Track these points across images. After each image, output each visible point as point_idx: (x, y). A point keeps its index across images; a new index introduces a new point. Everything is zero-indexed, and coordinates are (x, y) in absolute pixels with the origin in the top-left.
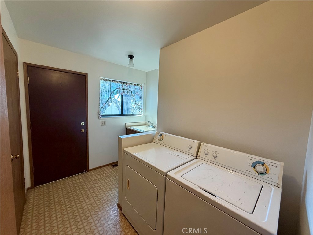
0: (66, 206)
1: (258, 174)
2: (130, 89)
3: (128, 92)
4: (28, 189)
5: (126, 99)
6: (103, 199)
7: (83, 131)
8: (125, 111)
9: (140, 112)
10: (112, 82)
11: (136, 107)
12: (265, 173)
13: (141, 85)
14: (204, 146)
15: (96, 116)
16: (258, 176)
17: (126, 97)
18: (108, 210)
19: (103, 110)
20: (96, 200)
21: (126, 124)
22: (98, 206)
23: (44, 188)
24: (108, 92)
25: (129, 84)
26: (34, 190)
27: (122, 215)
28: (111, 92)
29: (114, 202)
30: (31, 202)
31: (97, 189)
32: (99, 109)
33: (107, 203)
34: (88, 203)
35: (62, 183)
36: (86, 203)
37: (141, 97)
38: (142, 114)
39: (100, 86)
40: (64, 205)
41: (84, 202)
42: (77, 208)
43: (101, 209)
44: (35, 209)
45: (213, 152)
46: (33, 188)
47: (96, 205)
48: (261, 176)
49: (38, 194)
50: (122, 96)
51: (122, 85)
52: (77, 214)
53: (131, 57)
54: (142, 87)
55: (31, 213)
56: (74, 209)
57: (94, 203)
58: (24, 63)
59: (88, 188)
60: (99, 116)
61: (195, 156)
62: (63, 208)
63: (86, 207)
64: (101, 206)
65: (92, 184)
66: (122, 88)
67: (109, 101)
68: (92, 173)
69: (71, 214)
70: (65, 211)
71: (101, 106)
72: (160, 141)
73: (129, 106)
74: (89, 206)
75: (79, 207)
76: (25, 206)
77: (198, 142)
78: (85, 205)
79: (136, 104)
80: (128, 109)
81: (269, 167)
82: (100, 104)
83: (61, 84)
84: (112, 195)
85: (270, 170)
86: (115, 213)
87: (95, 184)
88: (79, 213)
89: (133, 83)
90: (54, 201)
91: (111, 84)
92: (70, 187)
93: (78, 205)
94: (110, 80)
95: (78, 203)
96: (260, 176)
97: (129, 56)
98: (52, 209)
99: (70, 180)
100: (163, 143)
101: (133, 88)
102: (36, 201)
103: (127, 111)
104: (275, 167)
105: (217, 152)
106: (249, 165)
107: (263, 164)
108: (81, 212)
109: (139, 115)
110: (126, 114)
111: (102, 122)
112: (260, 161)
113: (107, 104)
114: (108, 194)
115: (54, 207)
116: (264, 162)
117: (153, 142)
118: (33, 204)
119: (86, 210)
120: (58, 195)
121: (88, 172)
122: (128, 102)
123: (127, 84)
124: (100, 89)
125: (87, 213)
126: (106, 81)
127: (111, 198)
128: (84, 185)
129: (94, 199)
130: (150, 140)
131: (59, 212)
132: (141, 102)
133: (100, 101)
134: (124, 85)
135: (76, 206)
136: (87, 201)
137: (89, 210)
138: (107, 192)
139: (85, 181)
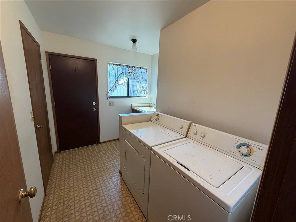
0: (81, 168)
1: (242, 156)
2: (135, 72)
3: (134, 75)
4: (56, 153)
5: (132, 82)
6: (108, 166)
7: (95, 109)
8: (131, 93)
9: (145, 94)
10: (119, 67)
11: (142, 89)
12: (249, 155)
13: (146, 68)
14: (194, 126)
15: (105, 97)
16: (241, 157)
17: (132, 80)
18: (112, 175)
19: (111, 92)
20: (103, 166)
21: (131, 105)
22: (104, 171)
23: (66, 153)
24: (115, 75)
25: (134, 67)
26: (60, 154)
27: (122, 180)
28: (118, 76)
29: (117, 169)
30: (57, 162)
31: (105, 158)
32: (108, 91)
33: (112, 169)
34: (97, 168)
35: (79, 150)
36: (95, 167)
37: (146, 80)
38: (147, 96)
39: (108, 70)
40: (79, 167)
41: (94, 167)
42: (88, 170)
43: (107, 173)
44: (59, 167)
45: (202, 132)
46: (59, 152)
47: (102, 170)
48: (245, 158)
49: (62, 157)
50: (128, 79)
51: (128, 68)
52: (88, 175)
53: (134, 41)
54: (148, 70)
55: (56, 170)
56: (86, 171)
57: (102, 168)
58: (46, 52)
59: (98, 156)
60: (108, 97)
61: (185, 135)
62: (79, 169)
63: (95, 170)
64: (106, 171)
65: (102, 153)
66: (127, 72)
67: (116, 83)
68: (103, 145)
69: (84, 174)
70: (80, 171)
71: (109, 89)
72: (156, 120)
73: (135, 88)
74: (97, 170)
75: (90, 170)
76: (53, 164)
77: (189, 122)
78: (94, 168)
79: (142, 87)
80: (134, 91)
81: (254, 150)
82: (108, 87)
83: (75, 69)
84: (116, 164)
85: (254, 152)
86: (117, 178)
87: (104, 154)
88: (89, 174)
89: (139, 67)
90: (73, 163)
91: (118, 68)
92: (85, 154)
93: (90, 168)
94: (117, 65)
95: (90, 167)
96: (243, 158)
97: (132, 40)
98: (71, 169)
99: (85, 149)
100: (158, 122)
101: (138, 71)
102: (61, 162)
103: (133, 93)
104: (260, 149)
105: (205, 133)
106: (235, 146)
107: (248, 146)
108: (91, 174)
109: (144, 97)
110: (132, 95)
111: (110, 103)
112: (246, 143)
113: (115, 87)
114: (113, 163)
115: (72, 168)
116: (250, 144)
117: (150, 121)
118: (58, 164)
119: (95, 172)
120: (76, 159)
121: (100, 144)
122: (134, 85)
123: (132, 68)
124: (109, 74)
125: (95, 175)
126: (113, 65)
127: (115, 166)
128: (96, 154)
129: (102, 165)
130: (149, 119)
131: (75, 171)
132: (146, 84)
133: (109, 84)
134: (130, 69)
135: (88, 168)
136: (96, 166)
137: (97, 173)
138: (112, 161)
139: (97, 151)
